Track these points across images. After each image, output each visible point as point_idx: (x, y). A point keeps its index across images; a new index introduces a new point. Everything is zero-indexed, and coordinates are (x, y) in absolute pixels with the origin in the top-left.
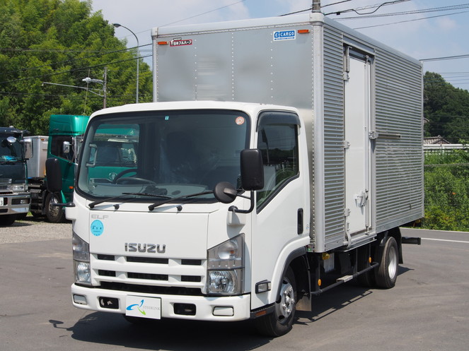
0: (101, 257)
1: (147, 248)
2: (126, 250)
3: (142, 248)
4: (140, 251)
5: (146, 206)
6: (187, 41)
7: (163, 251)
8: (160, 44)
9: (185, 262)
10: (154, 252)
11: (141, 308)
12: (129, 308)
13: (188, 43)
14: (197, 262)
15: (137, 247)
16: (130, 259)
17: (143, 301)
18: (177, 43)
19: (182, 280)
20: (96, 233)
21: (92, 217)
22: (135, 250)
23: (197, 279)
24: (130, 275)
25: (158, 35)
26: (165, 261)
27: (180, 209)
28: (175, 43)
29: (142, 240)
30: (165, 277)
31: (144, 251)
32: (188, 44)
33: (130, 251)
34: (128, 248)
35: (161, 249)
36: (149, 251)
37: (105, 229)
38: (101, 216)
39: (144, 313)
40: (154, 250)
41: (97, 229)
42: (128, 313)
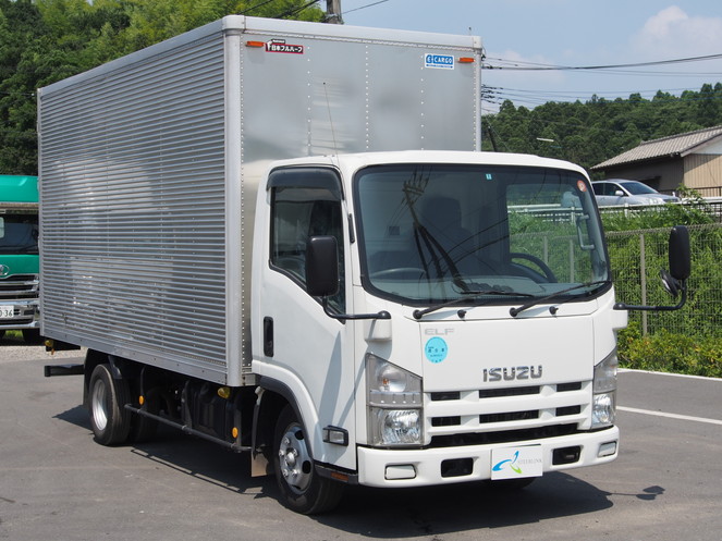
0: (436, 396)
1: (517, 373)
2: (485, 380)
3: (509, 374)
4: (506, 378)
5: (505, 310)
6: (295, 47)
7: (540, 376)
8: (249, 44)
9: (562, 387)
10: (527, 377)
11: (515, 466)
12: (497, 468)
13: (297, 50)
14: (576, 386)
15: (501, 373)
16: (484, 394)
17: (517, 453)
18: (278, 48)
19: (558, 415)
20: (436, 358)
21: (426, 333)
22: (498, 378)
23: (576, 409)
24: (484, 418)
25: (245, 30)
26: (535, 390)
27: (553, 311)
28: (274, 48)
29: (509, 362)
30: (534, 414)
31: (512, 378)
32: (296, 52)
33: (491, 380)
34: (489, 377)
35: (536, 372)
36: (520, 377)
37: (449, 352)
38: (441, 331)
39: (519, 471)
40: (526, 375)
41: (436, 351)
42: (496, 476)
